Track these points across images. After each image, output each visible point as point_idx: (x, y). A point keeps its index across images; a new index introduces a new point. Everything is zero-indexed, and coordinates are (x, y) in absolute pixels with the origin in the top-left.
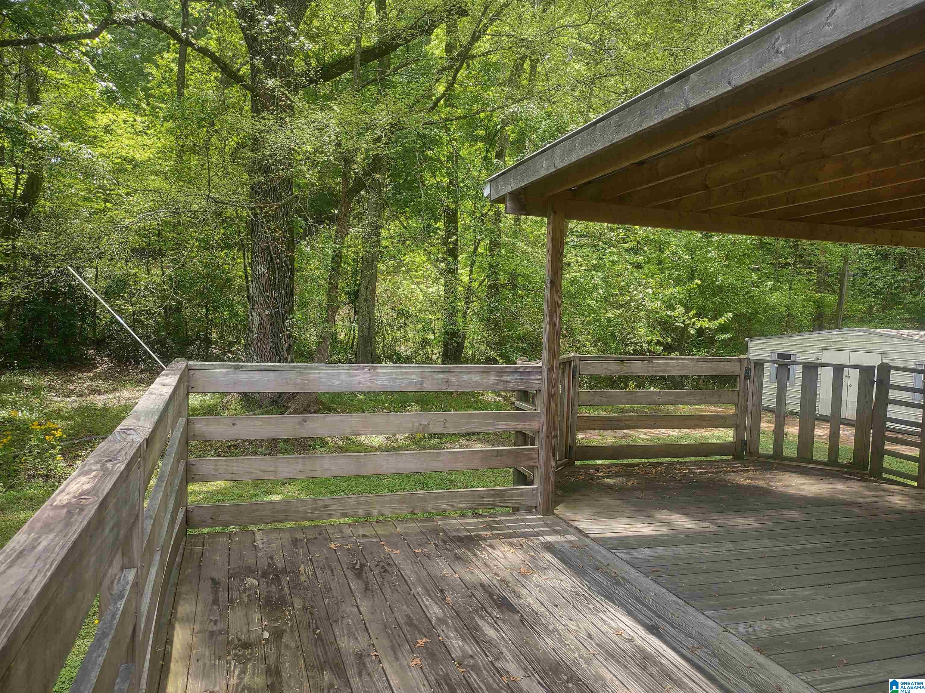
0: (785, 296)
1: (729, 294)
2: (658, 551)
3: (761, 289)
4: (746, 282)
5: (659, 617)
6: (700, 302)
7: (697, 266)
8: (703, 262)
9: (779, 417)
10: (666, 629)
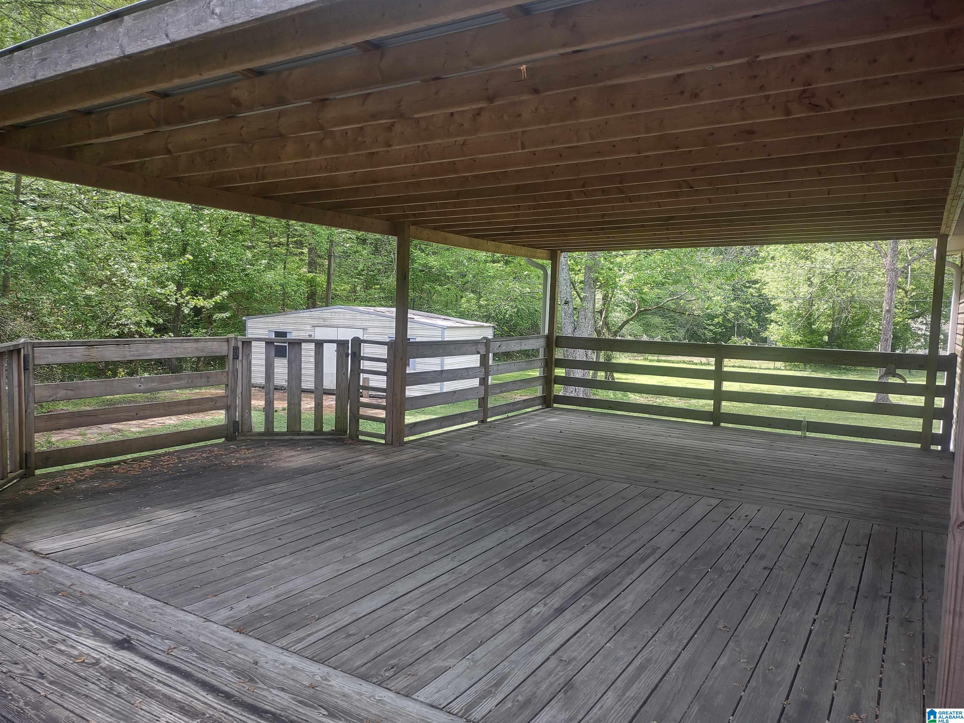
0: (279, 275)
1: (225, 271)
2: (137, 555)
3: (256, 267)
4: (241, 260)
5: (132, 627)
6: (194, 278)
7: (188, 240)
8: (194, 237)
9: (269, 394)
10: (139, 638)
